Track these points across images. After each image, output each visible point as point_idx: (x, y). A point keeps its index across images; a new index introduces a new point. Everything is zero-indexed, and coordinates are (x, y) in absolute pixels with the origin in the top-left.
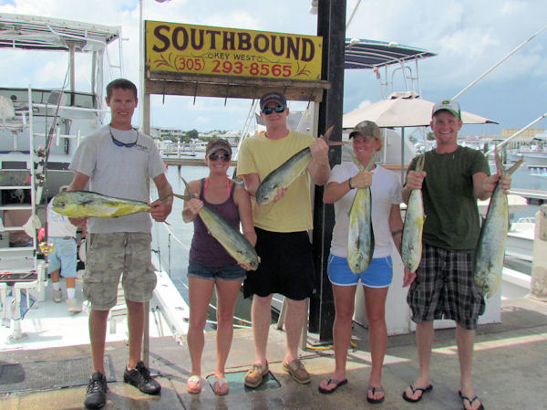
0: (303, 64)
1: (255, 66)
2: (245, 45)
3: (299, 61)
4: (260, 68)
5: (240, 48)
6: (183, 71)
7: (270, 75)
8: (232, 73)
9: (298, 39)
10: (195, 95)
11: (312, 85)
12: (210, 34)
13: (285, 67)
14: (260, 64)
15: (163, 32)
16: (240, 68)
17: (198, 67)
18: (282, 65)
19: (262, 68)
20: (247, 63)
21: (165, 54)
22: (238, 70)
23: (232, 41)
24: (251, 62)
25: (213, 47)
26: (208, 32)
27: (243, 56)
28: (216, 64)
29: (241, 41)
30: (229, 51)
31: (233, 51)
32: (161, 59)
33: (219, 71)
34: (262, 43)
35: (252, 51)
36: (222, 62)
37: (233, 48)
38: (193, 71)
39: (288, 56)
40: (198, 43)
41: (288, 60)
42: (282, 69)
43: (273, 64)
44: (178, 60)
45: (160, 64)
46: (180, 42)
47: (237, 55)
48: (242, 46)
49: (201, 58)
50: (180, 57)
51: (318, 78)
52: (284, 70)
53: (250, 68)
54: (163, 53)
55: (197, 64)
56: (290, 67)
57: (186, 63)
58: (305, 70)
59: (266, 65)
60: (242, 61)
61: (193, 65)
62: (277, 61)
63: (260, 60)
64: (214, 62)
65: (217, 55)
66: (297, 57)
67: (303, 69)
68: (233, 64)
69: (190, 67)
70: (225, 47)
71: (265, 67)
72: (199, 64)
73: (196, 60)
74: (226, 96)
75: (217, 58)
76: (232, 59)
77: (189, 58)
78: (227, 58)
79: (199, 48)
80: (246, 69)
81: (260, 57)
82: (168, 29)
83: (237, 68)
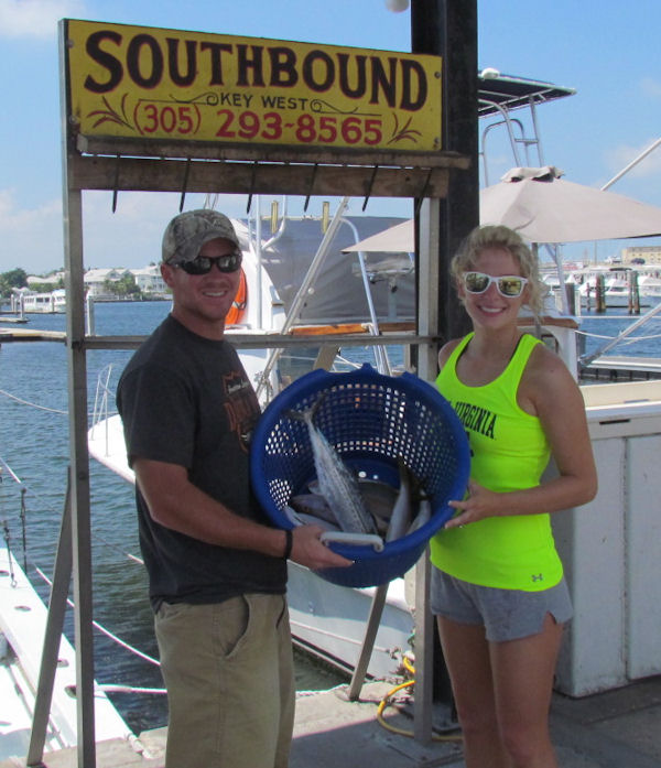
0: (404, 115)
1: (306, 122)
2: (284, 76)
3: (398, 110)
4: (317, 127)
5: (275, 81)
6: (153, 135)
7: (340, 142)
8: (258, 138)
9: (393, 62)
10: (184, 190)
11: (423, 163)
12: (208, 53)
13: (368, 123)
14: (317, 117)
15: (106, 46)
16: (277, 126)
17: (185, 125)
18: (362, 118)
19: (323, 126)
20: (290, 116)
21: (113, 97)
22: (272, 132)
23: (257, 64)
24: (298, 112)
25: (217, 78)
26: (205, 46)
27: (280, 99)
28: (224, 117)
29: (277, 67)
30: (252, 90)
31: (259, 88)
32: (106, 109)
33: (231, 134)
34: (319, 71)
35: (301, 89)
36: (237, 112)
37: (259, 82)
38: (175, 135)
39: (374, 100)
40: (183, 71)
41: (374, 108)
42: (362, 127)
43: (345, 117)
44: (141, 110)
45: (101, 121)
46: (146, 69)
47: (269, 98)
48: (278, 77)
49: (191, 106)
50: (146, 104)
51: (435, 146)
52: (368, 129)
53: (296, 127)
54: (108, 95)
55: (183, 118)
56: (379, 123)
57: (159, 116)
58: (409, 129)
59: (331, 120)
60: (279, 111)
61: (174, 122)
62: (352, 109)
63: (317, 107)
64: (219, 113)
65: (227, 97)
66: (392, 103)
67: (406, 127)
68: (261, 118)
69: (168, 125)
70: (242, 81)
71: (327, 123)
72: (188, 119)
73: (181, 110)
74: (251, 191)
75: (226, 106)
76: (257, 108)
77: (165, 105)
78: (248, 105)
79: (186, 82)
80: (288, 129)
81: (315, 102)
82: (116, 38)
83: (269, 126)
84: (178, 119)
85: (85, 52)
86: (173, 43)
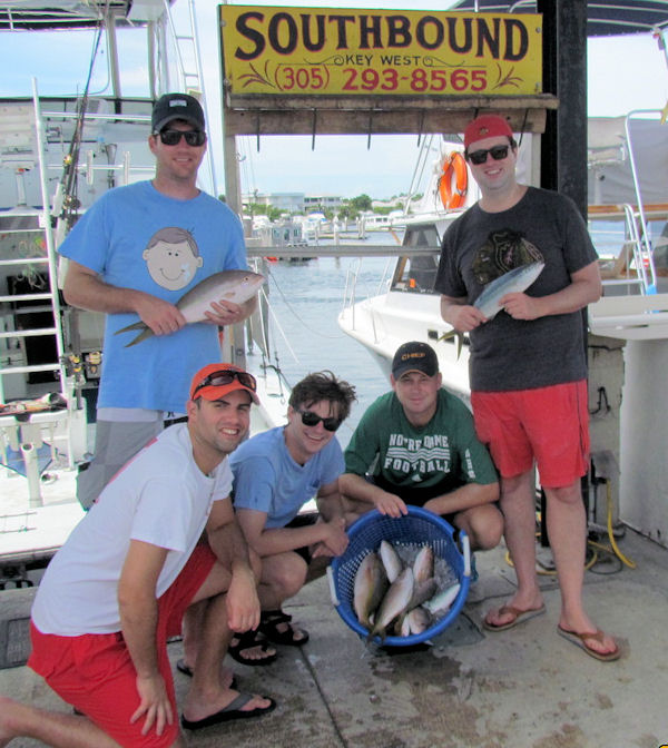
0: (507, 65)
1: (419, 75)
2: (400, 39)
3: (502, 60)
4: (429, 79)
5: (392, 43)
6: (291, 92)
7: (449, 90)
8: (378, 90)
9: (497, 21)
10: (314, 133)
11: (525, 104)
12: (335, 24)
13: (474, 73)
14: (429, 71)
15: (251, 23)
16: (394, 80)
17: (317, 82)
18: (469, 70)
19: (434, 77)
20: (404, 71)
21: (258, 63)
22: (390, 84)
23: (376, 31)
24: (412, 67)
25: (342, 43)
26: (331, 18)
27: (396, 58)
28: (350, 74)
29: (393, 32)
30: (377, 53)
31: (378, 50)
32: (252, 72)
33: (355, 88)
34: (430, 33)
35: (414, 48)
36: (360, 70)
37: (378, 44)
38: (308, 90)
39: (480, 53)
40: (314, 39)
41: (479, 61)
42: (469, 77)
43: (454, 69)
44: (280, 72)
45: (249, 82)
46: (284, 40)
47: (387, 57)
48: (394, 39)
49: (321, 67)
50: (285, 67)
51: (536, 90)
52: (474, 78)
53: (411, 79)
54: (254, 62)
55: (314, 76)
56: (484, 72)
57: (295, 76)
58: (511, 76)
59: (441, 72)
60: (396, 68)
61: (308, 80)
62: (459, 63)
63: (428, 63)
64: (345, 71)
65: (351, 58)
66: (495, 55)
67: (510, 73)
68: (380, 74)
69: (303, 83)
70: (364, 44)
72: (319, 77)
73: (313, 70)
74: (370, 132)
75: (350, 65)
76: (377, 65)
77: (300, 67)
78: (369, 63)
79: (315, 48)
80: (404, 81)
81: (427, 58)
82: (260, 17)
83: (387, 80)
84: (310, 76)
85: (235, 30)
86: (306, 18)
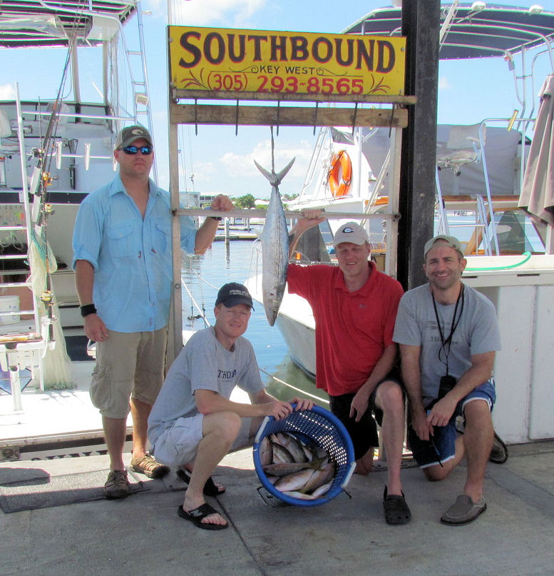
0: (378, 76)
2: (300, 54)
3: (374, 73)
4: (320, 85)
5: (294, 57)
9: (371, 42)
10: (237, 123)
12: (253, 42)
13: (354, 81)
14: (320, 79)
15: (191, 40)
16: (295, 85)
17: (238, 86)
18: (351, 79)
19: (324, 84)
20: (303, 78)
21: (195, 70)
22: (291, 88)
23: (283, 48)
24: (309, 76)
25: (258, 57)
26: (250, 38)
27: (297, 68)
28: (263, 80)
29: (295, 49)
30: (282, 64)
31: (284, 62)
32: (192, 77)
33: (266, 90)
34: (323, 50)
35: (310, 62)
36: (270, 77)
37: (284, 57)
39: (359, 67)
40: (237, 53)
41: (358, 72)
42: (350, 84)
43: (340, 78)
44: (212, 77)
45: (189, 84)
46: (215, 53)
47: (290, 68)
48: (296, 54)
49: (241, 74)
50: (215, 73)
52: (354, 85)
53: (307, 85)
54: (192, 69)
55: (236, 81)
56: (361, 81)
57: (222, 81)
58: (382, 84)
59: (330, 80)
60: (296, 76)
61: (232, 83)
62: (344, 73)
63: (321, 73)
64: (259, 78)
65: (264, 68)
66: (370, 68)
67: (380, 84)
68: (285, 80)
69: (228, 86)
70: (273, 58)
71: (327, 82)
72: (240, 82)
73: (236, 77)
75: (263, 73)
76: (283, 74)
77: (226, 74)
78: (277, 72)
79: (238, 60)
80: (302, 86)
81: (320, 69)
82: (197, 35)
83: (290, 85)
84: (234, 82)
85: (180, 45)
86: (231, 37)
